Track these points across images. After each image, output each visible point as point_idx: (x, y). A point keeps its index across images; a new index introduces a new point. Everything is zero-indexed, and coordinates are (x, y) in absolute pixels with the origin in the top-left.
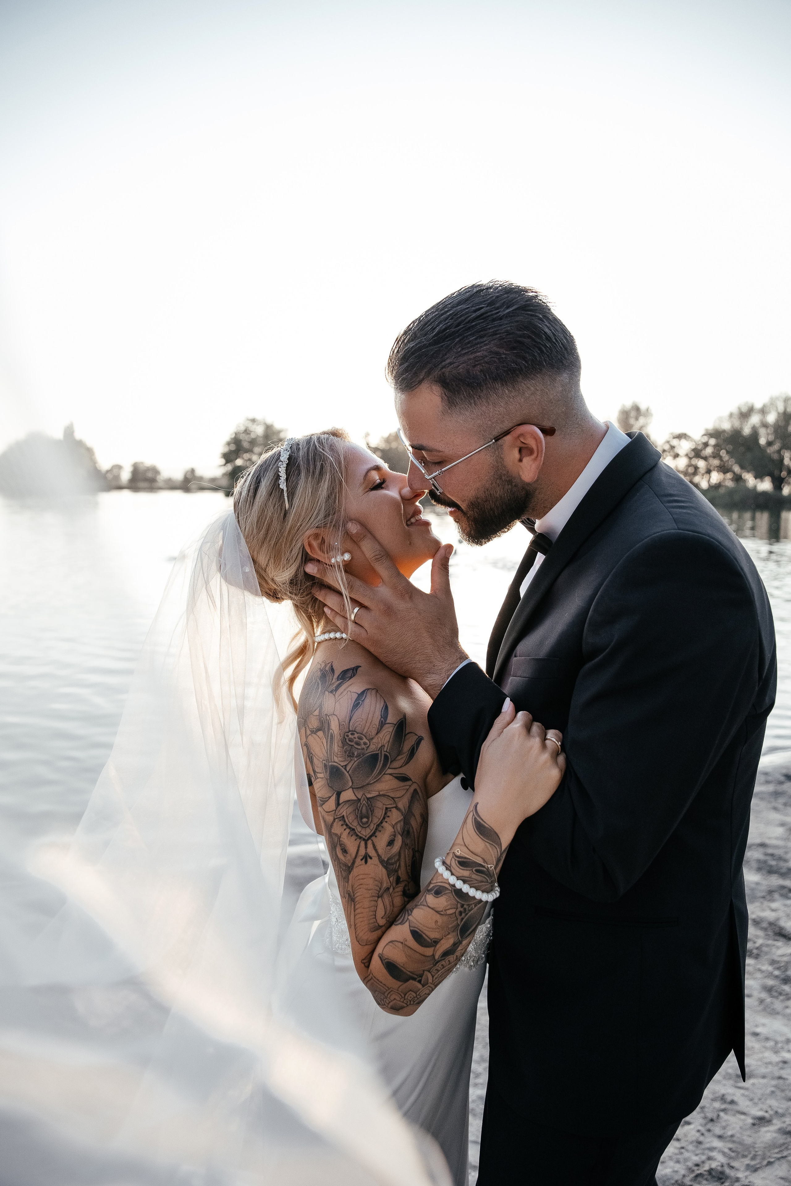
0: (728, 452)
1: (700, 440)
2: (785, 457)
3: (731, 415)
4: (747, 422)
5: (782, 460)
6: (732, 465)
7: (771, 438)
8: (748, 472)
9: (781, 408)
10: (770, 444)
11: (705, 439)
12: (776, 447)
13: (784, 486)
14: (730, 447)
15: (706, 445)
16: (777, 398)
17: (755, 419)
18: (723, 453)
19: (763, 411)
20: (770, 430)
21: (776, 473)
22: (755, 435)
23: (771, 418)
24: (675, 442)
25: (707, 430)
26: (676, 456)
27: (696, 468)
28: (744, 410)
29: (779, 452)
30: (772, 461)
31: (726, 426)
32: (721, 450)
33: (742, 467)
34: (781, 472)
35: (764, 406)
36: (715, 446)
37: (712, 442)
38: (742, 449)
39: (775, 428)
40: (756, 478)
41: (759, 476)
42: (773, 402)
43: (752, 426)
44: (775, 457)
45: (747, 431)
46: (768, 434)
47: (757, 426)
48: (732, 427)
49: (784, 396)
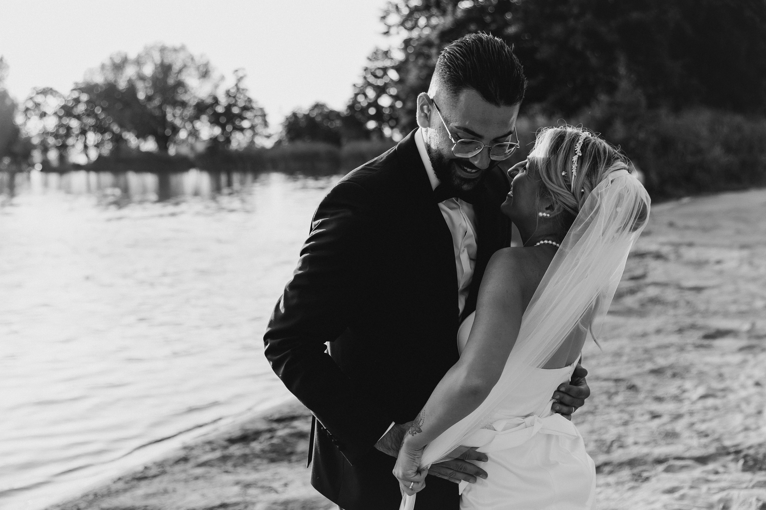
0: (104, 110)
1: (69, 96)
2: (167, 113)
3: (103, 67)
4: (122, 74)
5: (164, 115)
6: (110, 124)
7: (150, 92)
8: (129, 131)
9: (158, 60)
10: (149, 98)
11: (76, 95)
12: (157, 102)
13: (169, 145)
14: (106, 104)
15: (77, 101)
16: (152, 48)
17: (130, 72)
18: (98, 110)
19: (138, 62)
20: (149, 84)
21: (160, 130)
22: (132, 89)
23: (148, 70)
24: (39, 99)
25: (76, 84)
26: (43, 115)
27: (69, 129)
28: (118, 60)
29: (160, 107)
30: (153, 117)
31: (99, 79)
32: (96, 106)
33: (122, 126)
34: (165, 129)
35: (139, 57)
36: (88, 102)
37: (84, 97)
38: (119, 106)
39: (153, 82)
40: (138, 137)
41: (142, 135)
42: (148, 52)
43: (128, 79)
44: (157, 113)
45: (122, 85)
46: (146, 88)
47: (134, 78)
48: (106, 80)
49: (160, 45)
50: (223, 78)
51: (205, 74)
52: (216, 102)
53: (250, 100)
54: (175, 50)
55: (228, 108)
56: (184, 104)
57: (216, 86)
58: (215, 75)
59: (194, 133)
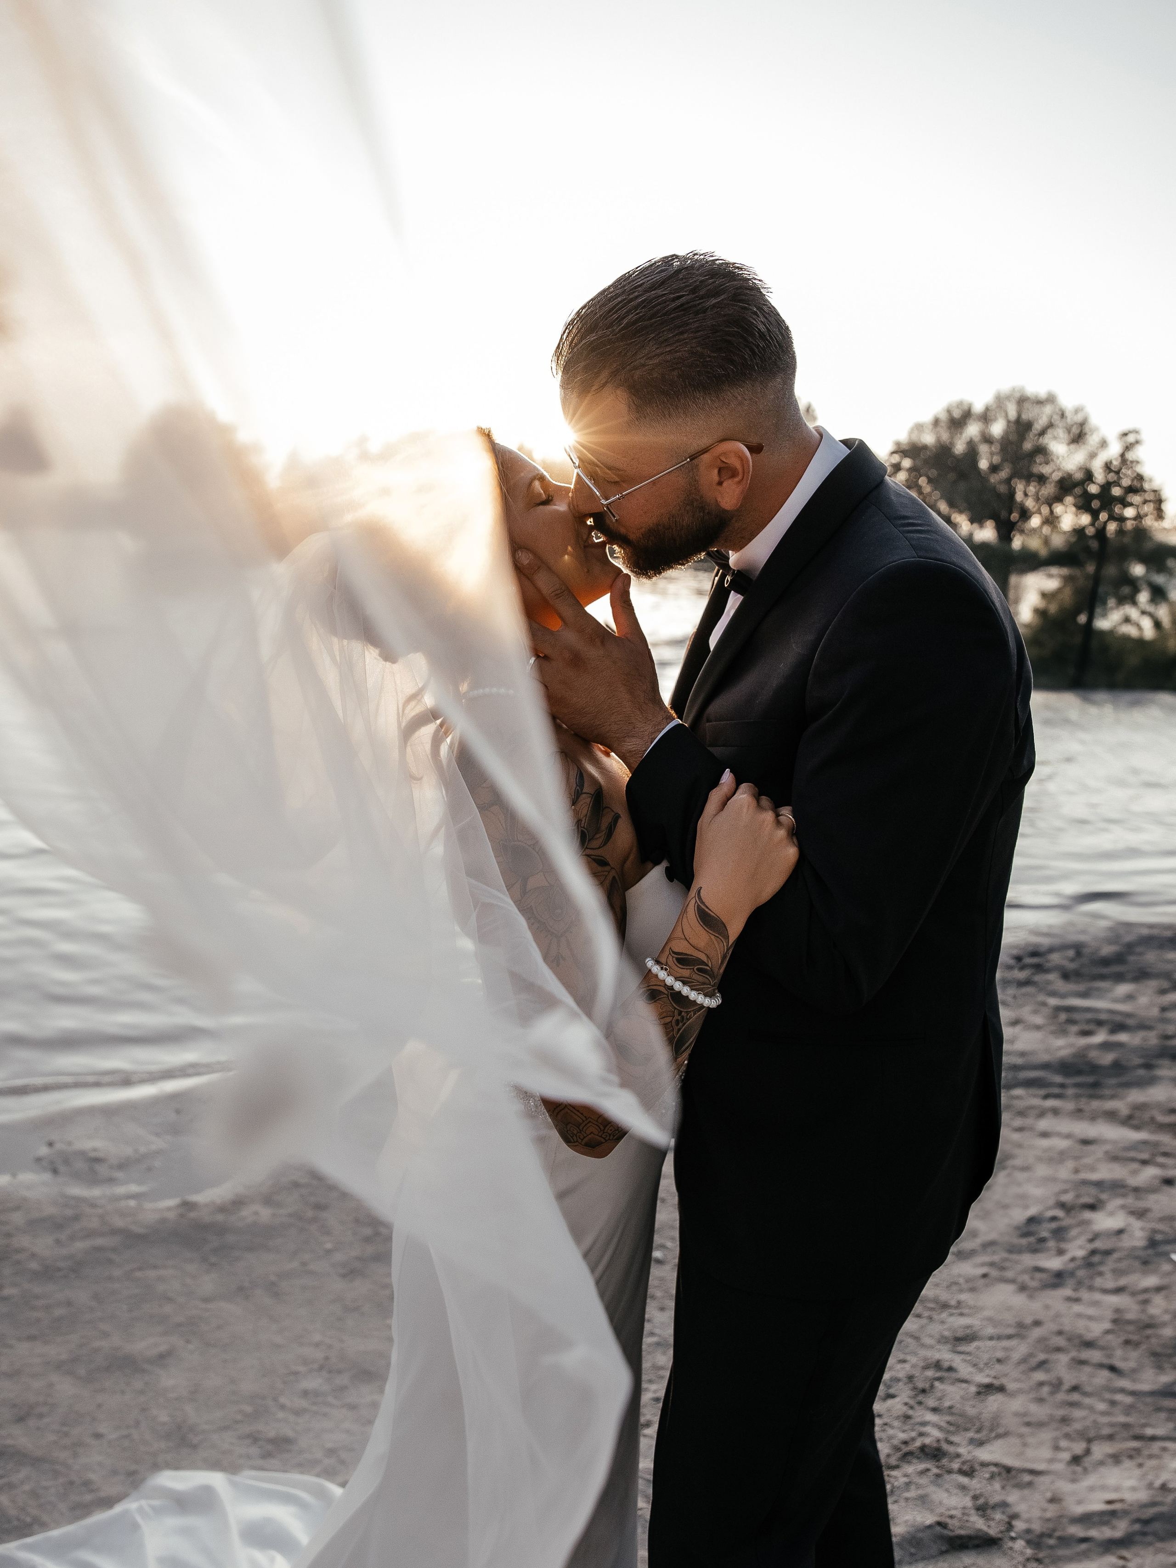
0: (930, 481)
1: (888, 460)
2: (1017, 490)
3: (936, 422)
4: (961, 434)
5: (1012, 494)
6: (936, 501)
7: (996, 459)
8: (961, 512)
9: (1012, 413)
10: (994, 468)
11: (896, 459)
12: (1004, 474)
13: (1014, 536)
14: (933, 473)
16: (1008, 398)
17: (973, 430)
18: (923, 481)
19: (986, 417)
20: (996, 448)
21: (1004, 514)
22: (972, 453)
23: (997, 429)
25: (898, 444)
28: (957, 414)
29: (1008, 481)
30: (999, 496)
31: (929, 439)
32: (920, 477)
33: (952, 504)
34: (1010, 513)
35: (987, 409)
36: (910, 470)
37: (907, 463)
38: (952, 476)
39: (1001, 444)
40: (972, 521)
41: (977, 519)
42: (1000, 400)
43: (968, 439)
44: (1002, 489)
45: (960, 447)
46: (992, 454)
47: (977, 439)
48: (938, 440)
49: (1017, 395)
50: (1104, 444)
51: (1078, 437)
52: (1089, 476)
53: (1140, 478)
54: (1040, 402)
55: (1106, 487)
56: (1042, 479)
57: (1093, 456)
58: (1093, 440)
59: (1051, 521)
